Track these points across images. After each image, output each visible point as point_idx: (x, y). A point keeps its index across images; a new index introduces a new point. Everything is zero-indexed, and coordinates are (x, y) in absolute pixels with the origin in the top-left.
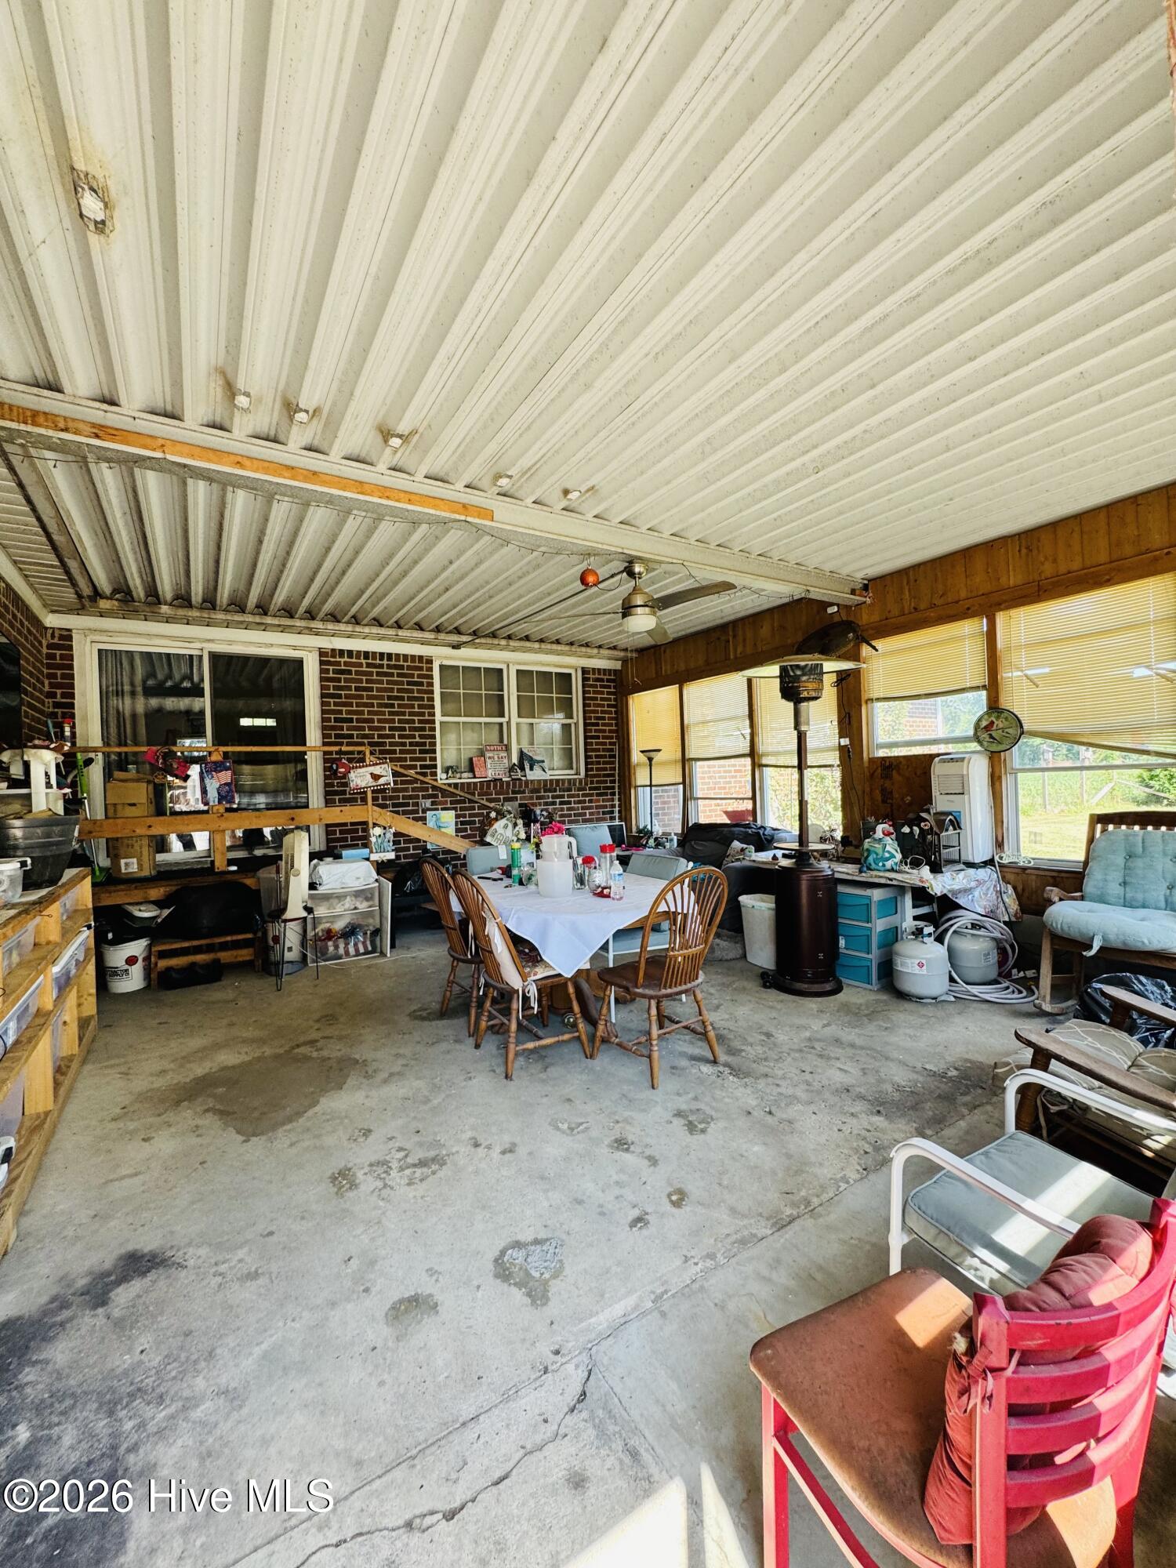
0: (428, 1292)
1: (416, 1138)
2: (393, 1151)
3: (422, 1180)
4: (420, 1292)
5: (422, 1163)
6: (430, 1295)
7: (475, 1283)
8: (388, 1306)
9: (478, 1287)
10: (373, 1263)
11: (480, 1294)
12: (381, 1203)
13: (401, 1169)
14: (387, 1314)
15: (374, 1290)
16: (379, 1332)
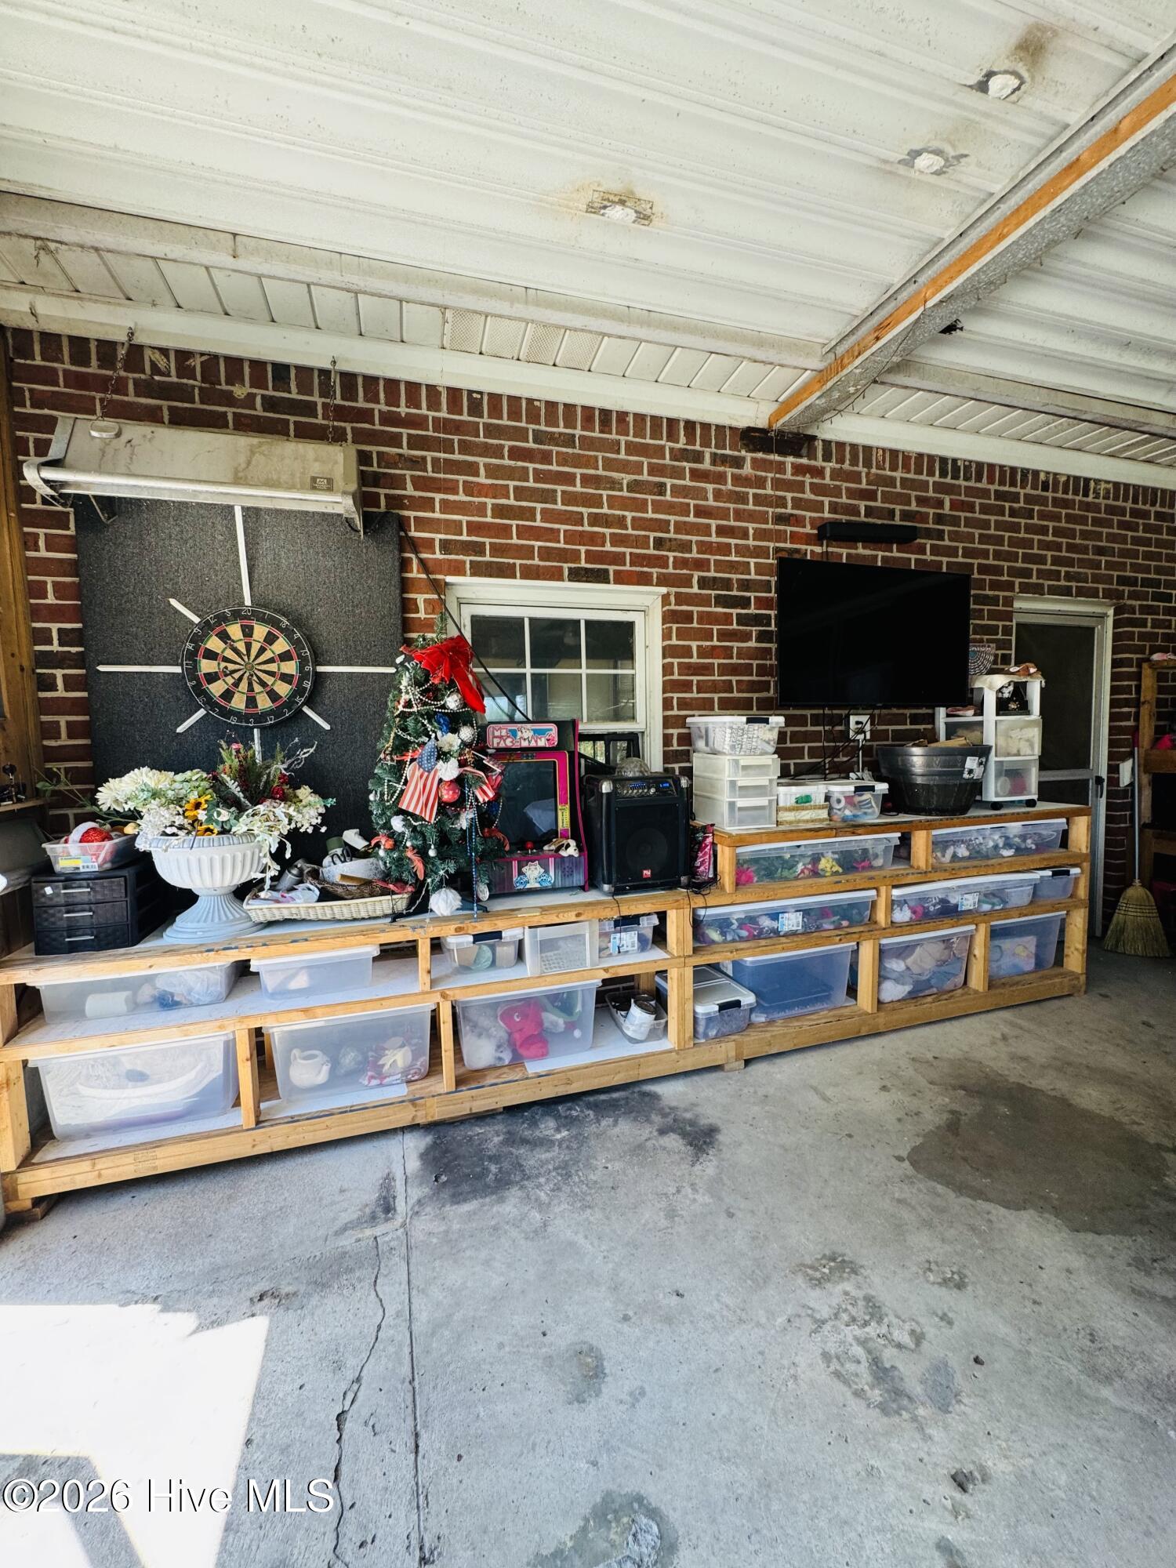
0: (604, 1390)
1: (957, 1362)
2: (907, 1327)
3: (837, 1374)
4: (608, 1379)
5: (881, 1373)
6: (598, 1393)
7: (603, 1460)
8: (595, 1343)
9: (595, 1464)
10: (668, 1320)
11: (584, 1465)
12: (781, 1320)
13: (863, 1342)
14: (585, 1343)
15: (625, 1328)
16: (563, 1336)
